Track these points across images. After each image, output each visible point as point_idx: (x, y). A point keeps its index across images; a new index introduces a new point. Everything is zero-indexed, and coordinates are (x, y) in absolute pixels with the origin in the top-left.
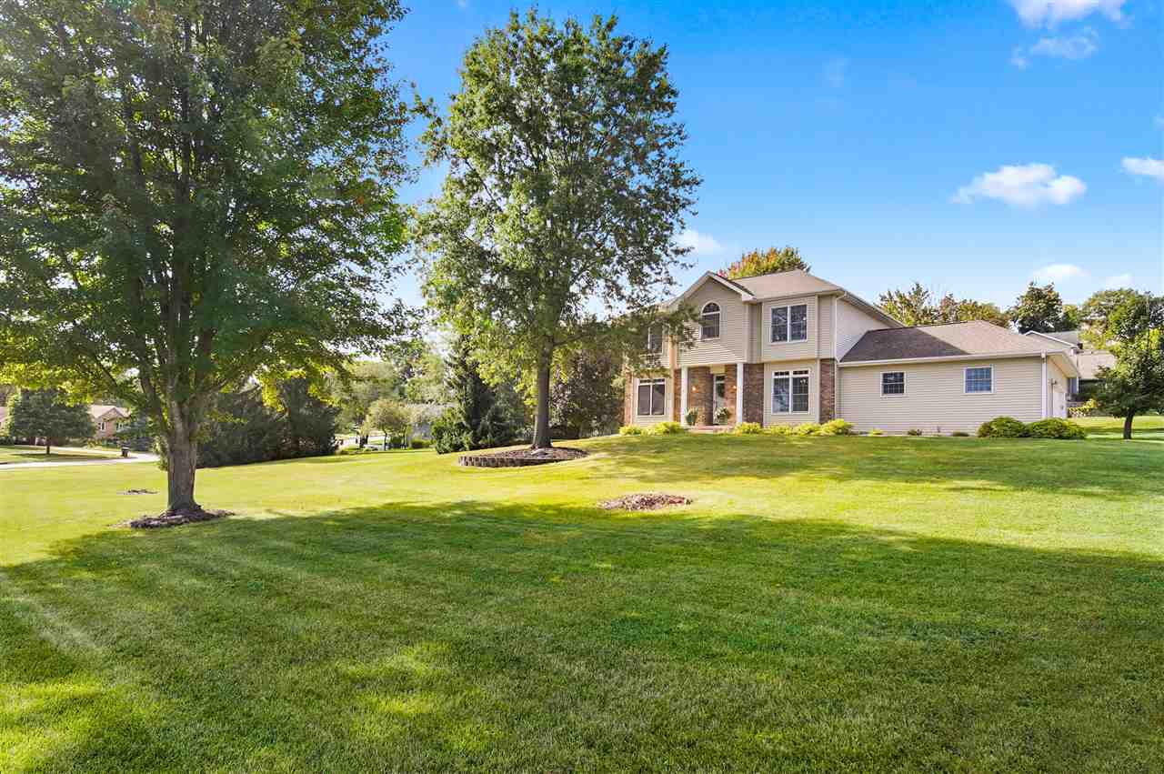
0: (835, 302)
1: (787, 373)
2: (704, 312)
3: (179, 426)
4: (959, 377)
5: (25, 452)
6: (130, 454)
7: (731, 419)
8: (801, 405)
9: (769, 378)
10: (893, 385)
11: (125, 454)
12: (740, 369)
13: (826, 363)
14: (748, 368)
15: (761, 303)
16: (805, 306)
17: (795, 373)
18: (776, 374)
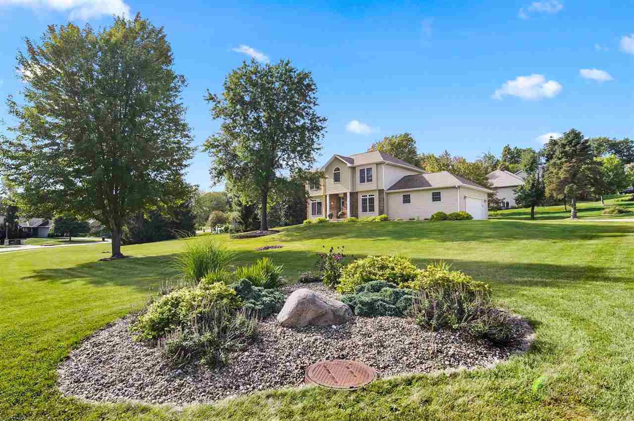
0: (383, 166)
1: (366, 196)
2: (335, 171)
3: (115, 228)
4: (429, 196)
5: (60, 240)
6: (106, 240)
7: (345, 216)
8: (372, 209)
9: (360, 198)
10: (407, 200)
11: (103, 240)
12: (348, 195)
13: (381, 192)
14: (351, 194)
15: (355, 167)
16: (371, 168)
17: (369, 196)
18: (363, 196)
